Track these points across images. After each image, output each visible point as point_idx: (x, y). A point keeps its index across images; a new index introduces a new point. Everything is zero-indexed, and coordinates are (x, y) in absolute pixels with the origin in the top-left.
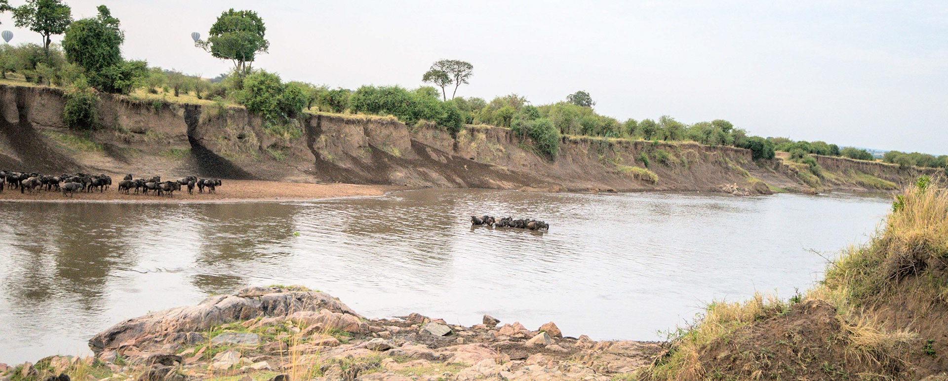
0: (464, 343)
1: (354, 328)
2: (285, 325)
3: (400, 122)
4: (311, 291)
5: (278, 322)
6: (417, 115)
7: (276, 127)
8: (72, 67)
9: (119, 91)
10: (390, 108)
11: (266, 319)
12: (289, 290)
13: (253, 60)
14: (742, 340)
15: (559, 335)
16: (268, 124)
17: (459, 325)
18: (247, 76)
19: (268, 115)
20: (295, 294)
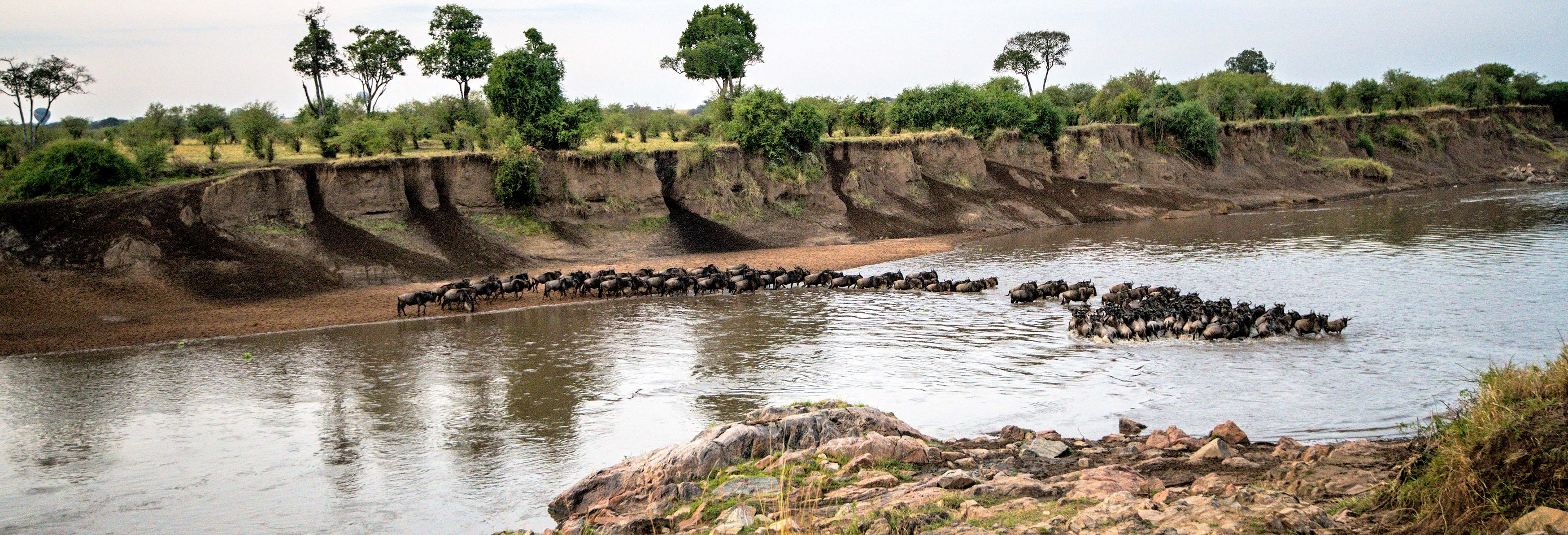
0: (1091, 466)
1: (919, 457)
2: (816, 462)
3: (966, 136)
4: (850, 406)
5: (806, 457)
6: (990, 123)
7: (785, 168)
8: (499, 121)
9: (565, 145)
10: (949, 118)
11: (788, 455)
12: (819, 408)
13: (744, 75)
14: (1547, 429)
15: (1245, 441)
16: (773, 164)
17: (1081, 437)
18: (737, 99)
19: (772, 152)
20: (827, 413)
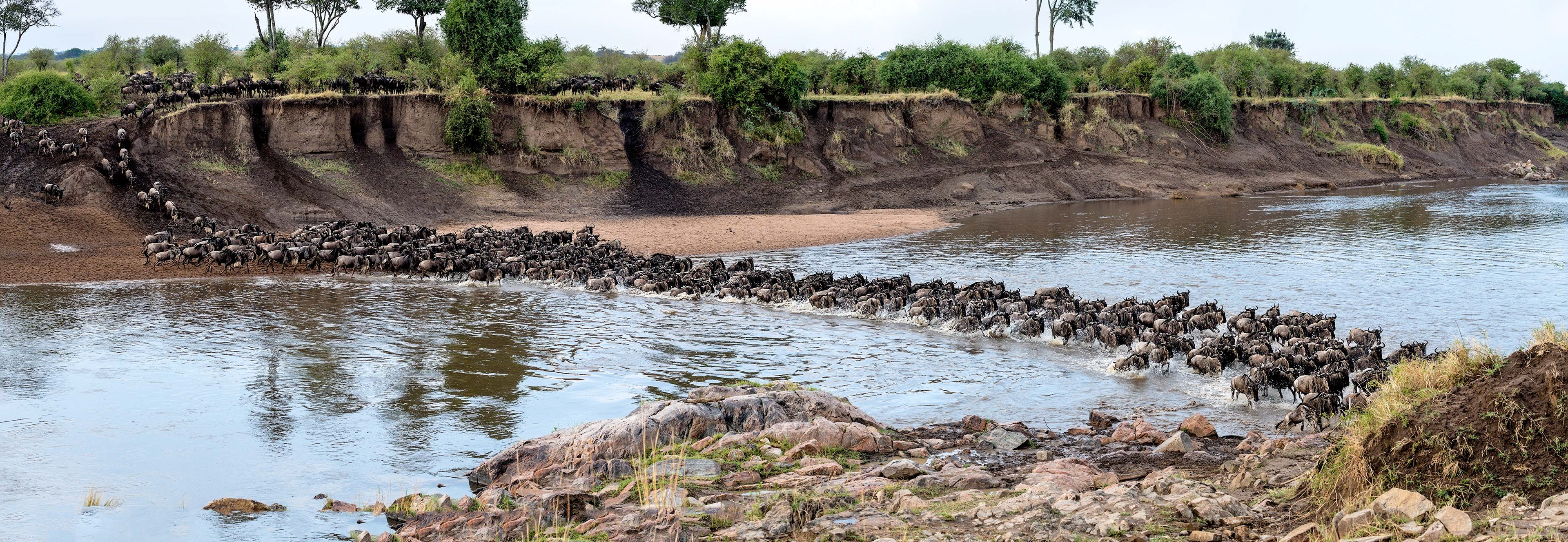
0: (1050, 458)
1: (869, 446)
2: (758, 446)
3: (962, 99)
4: (801, 388)
5: (748, 440)
6: (990, 86)
7: (761, 128)
8: (455, 59)
9: (523, 89)
10: (946, 78)
11: (730, 437)
12: (768, 389)
13: (724, 24)
14: (1430, 417)
15: (1214, 435)
16: (748, 122)
18: (713, 49)
19: (747, 109)
20: (774, 395)
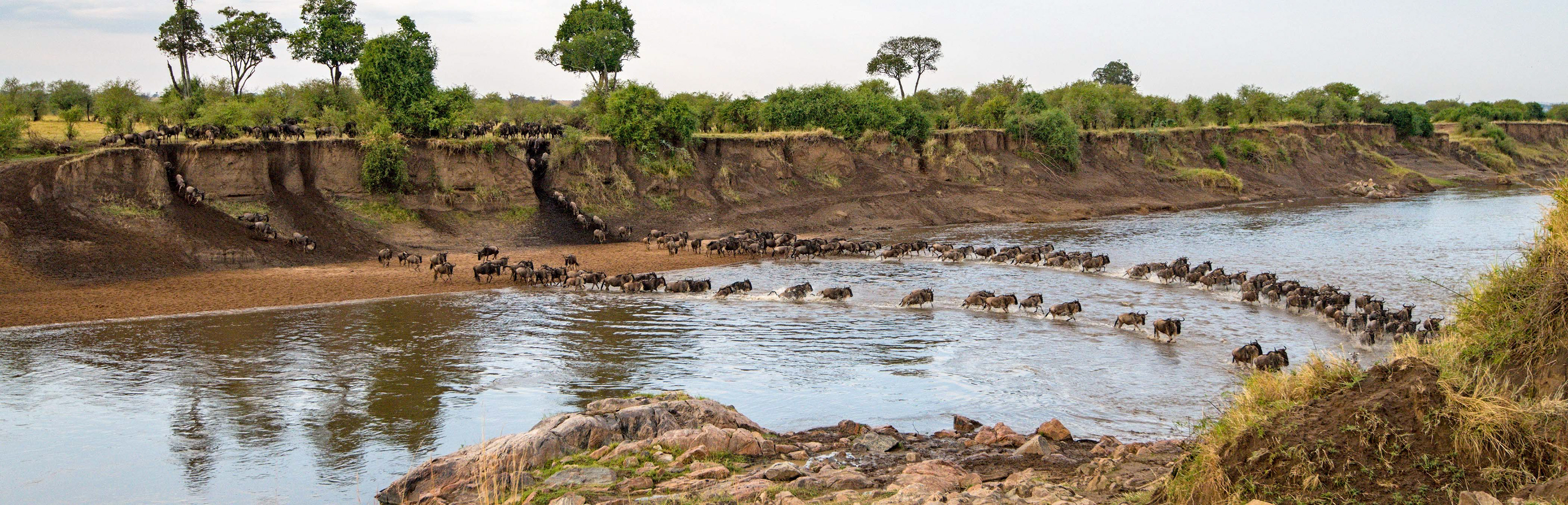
0: (918, 460)
1: (754, 450)
2: (651, 452)
3: (836, 136)
4: (691, 398)
5: (642, 447)
6: (860, 124)
7: (656, 163)
8: (368, 107)
9: (435, 133)
10: (820, 117)
11: (624, 445)
12: (660, 400)
13: (621, 70)
14: (1287, 428)
15: (1069, 439)
16: (644, 158)
17: (914, 432)
18: (611, 93)
19: (643, 146)
20: (666, 405)
